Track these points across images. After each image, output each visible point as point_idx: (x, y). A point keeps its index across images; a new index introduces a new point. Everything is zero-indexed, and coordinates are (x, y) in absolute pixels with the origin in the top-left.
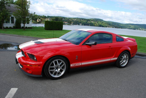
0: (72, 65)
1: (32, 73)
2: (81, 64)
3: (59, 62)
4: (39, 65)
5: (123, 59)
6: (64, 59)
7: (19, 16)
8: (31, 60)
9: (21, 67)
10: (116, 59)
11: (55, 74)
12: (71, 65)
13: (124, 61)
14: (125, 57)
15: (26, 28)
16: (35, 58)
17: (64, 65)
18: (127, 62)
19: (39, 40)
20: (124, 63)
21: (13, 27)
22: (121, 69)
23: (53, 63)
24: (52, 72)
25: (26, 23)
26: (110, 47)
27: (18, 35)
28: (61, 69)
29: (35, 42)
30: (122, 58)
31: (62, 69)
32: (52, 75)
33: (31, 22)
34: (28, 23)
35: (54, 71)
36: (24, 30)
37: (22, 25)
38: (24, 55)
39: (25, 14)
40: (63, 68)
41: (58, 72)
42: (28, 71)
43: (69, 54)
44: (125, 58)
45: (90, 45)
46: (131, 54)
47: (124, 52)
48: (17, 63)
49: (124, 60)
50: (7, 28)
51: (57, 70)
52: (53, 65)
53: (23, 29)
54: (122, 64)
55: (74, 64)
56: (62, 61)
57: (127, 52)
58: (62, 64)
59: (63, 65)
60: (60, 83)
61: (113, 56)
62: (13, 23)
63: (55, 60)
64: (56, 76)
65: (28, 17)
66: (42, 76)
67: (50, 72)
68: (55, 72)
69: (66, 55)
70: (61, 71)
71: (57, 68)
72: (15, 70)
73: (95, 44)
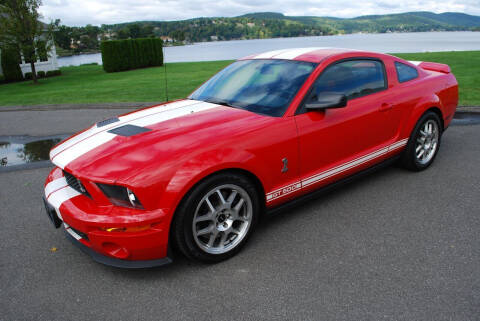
0: (271, 196)
1: (130, 258)
2: (299, 186)
3: (227, 193)
4: (153, 223)
5: (423, 139)
6: (244, 181)
7: (8, 39)
8: (115, 206)
9: (78, 237)
10: (403, 142)
11: (217, 243)
12: (269, 197)
13: (427, 146)
14: (428, 130)
15: (42, 74)
16: (132, 197)
17: (245, 203)
18: (434, 147)
19: (124, 121)
20: (427, 153)
22: (420, 174)
23: (205, 203)
24: (204, 239)
25: (38, 61)
26: (384, 105)
27: (20, 106)
28: (237, 218)
29: (112, 131)
30: (421, 136)
31: (240, 218)
32: (208, 248)
33: (53, 53)
34: (44, 59)
35: (211, 234)
36: (36, 82)
37: (26, 68)
38: (79, 191)
39: (29, 29)
40: (241, 212)
41: (226, 234)
42: (113, 253)
43: (253, 156)
44: (429, 136)
45: (322, 111)
46: (444, 117)
47: (424, 117)
48: (58, 223)
49: (426, 142)
51: (221, 228)
52: (205, 210)
53: (32, 81)
54: (421, 158)
55: (278, 190)
56: (236, 189)
57: (433, 114)
58: (238, 198)
59: (242, 201)
60: (243, 271)
61: (394, 136)
63: (212, 192)
64: (221, 249)
65: (42, 38)
66: (170, 261)
67: (200, 237)
68: (216, 234)
69: (244, 161)
70: (237, 225)
71: (222, 219)
72: (54, 249)
73: (343, 103)
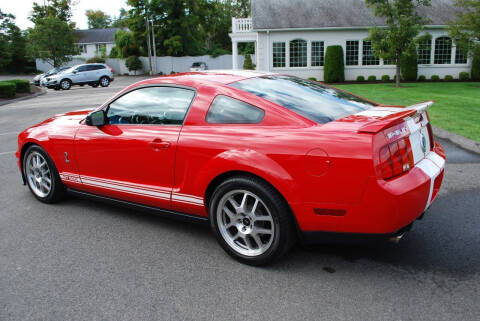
2: (79, 180)
10: (199, 201)
12: (62, 176)
21: (461, 75)
50: (435, 79)
62: (465, 62)
